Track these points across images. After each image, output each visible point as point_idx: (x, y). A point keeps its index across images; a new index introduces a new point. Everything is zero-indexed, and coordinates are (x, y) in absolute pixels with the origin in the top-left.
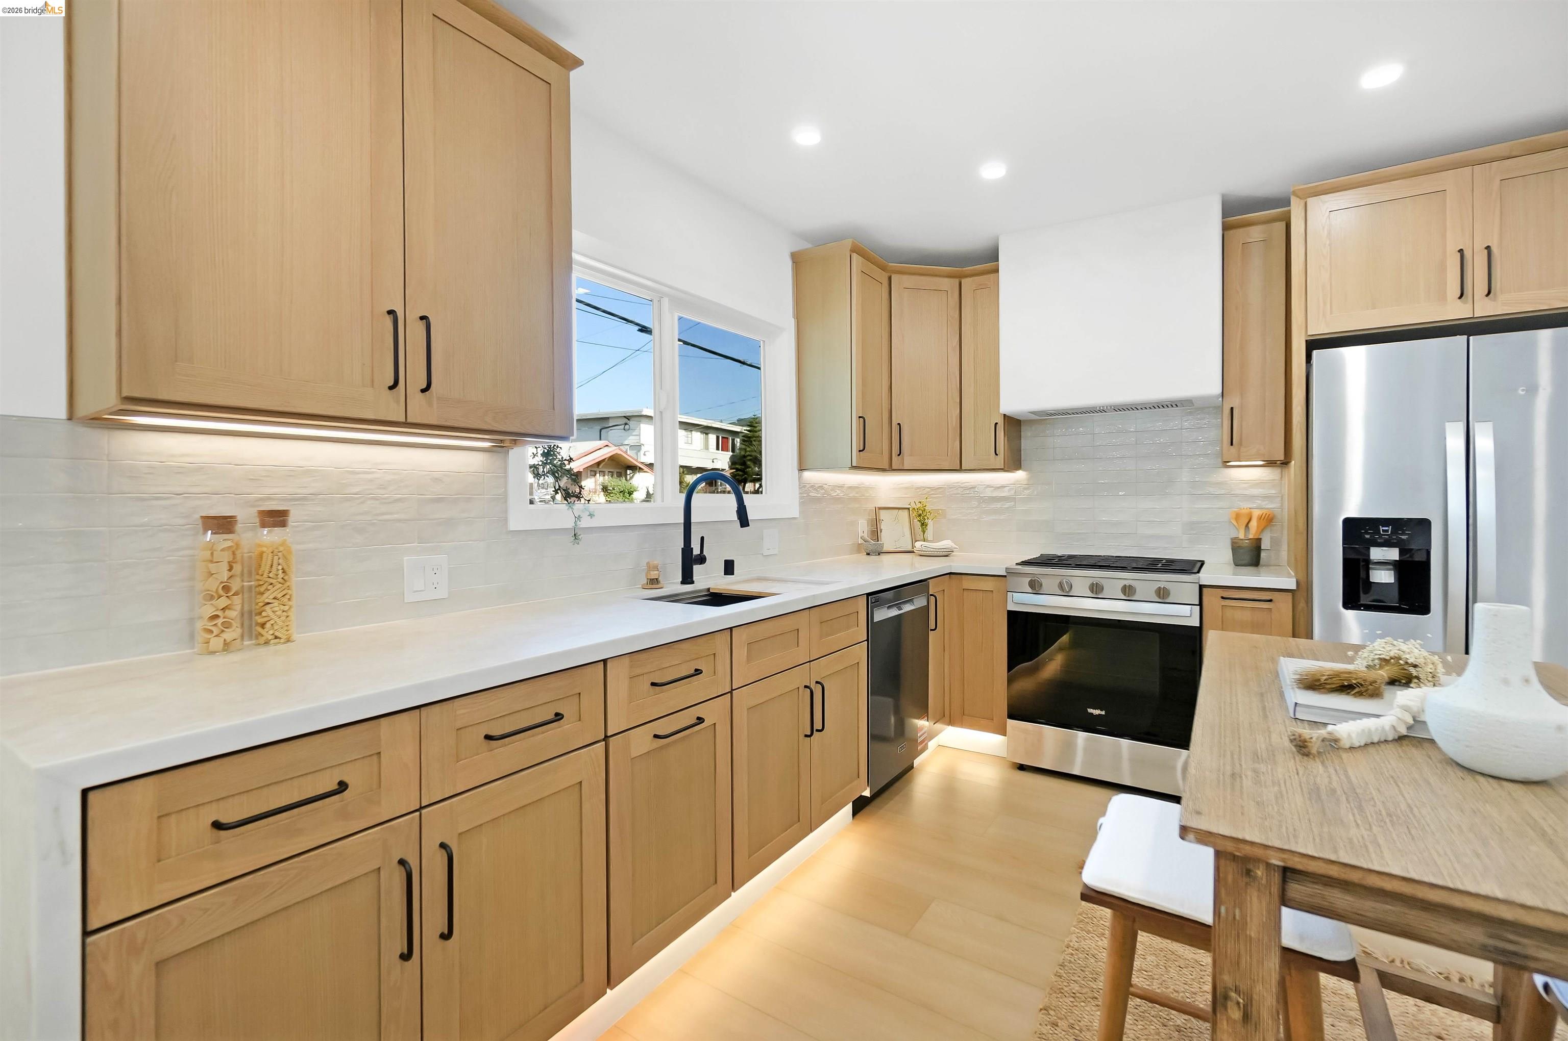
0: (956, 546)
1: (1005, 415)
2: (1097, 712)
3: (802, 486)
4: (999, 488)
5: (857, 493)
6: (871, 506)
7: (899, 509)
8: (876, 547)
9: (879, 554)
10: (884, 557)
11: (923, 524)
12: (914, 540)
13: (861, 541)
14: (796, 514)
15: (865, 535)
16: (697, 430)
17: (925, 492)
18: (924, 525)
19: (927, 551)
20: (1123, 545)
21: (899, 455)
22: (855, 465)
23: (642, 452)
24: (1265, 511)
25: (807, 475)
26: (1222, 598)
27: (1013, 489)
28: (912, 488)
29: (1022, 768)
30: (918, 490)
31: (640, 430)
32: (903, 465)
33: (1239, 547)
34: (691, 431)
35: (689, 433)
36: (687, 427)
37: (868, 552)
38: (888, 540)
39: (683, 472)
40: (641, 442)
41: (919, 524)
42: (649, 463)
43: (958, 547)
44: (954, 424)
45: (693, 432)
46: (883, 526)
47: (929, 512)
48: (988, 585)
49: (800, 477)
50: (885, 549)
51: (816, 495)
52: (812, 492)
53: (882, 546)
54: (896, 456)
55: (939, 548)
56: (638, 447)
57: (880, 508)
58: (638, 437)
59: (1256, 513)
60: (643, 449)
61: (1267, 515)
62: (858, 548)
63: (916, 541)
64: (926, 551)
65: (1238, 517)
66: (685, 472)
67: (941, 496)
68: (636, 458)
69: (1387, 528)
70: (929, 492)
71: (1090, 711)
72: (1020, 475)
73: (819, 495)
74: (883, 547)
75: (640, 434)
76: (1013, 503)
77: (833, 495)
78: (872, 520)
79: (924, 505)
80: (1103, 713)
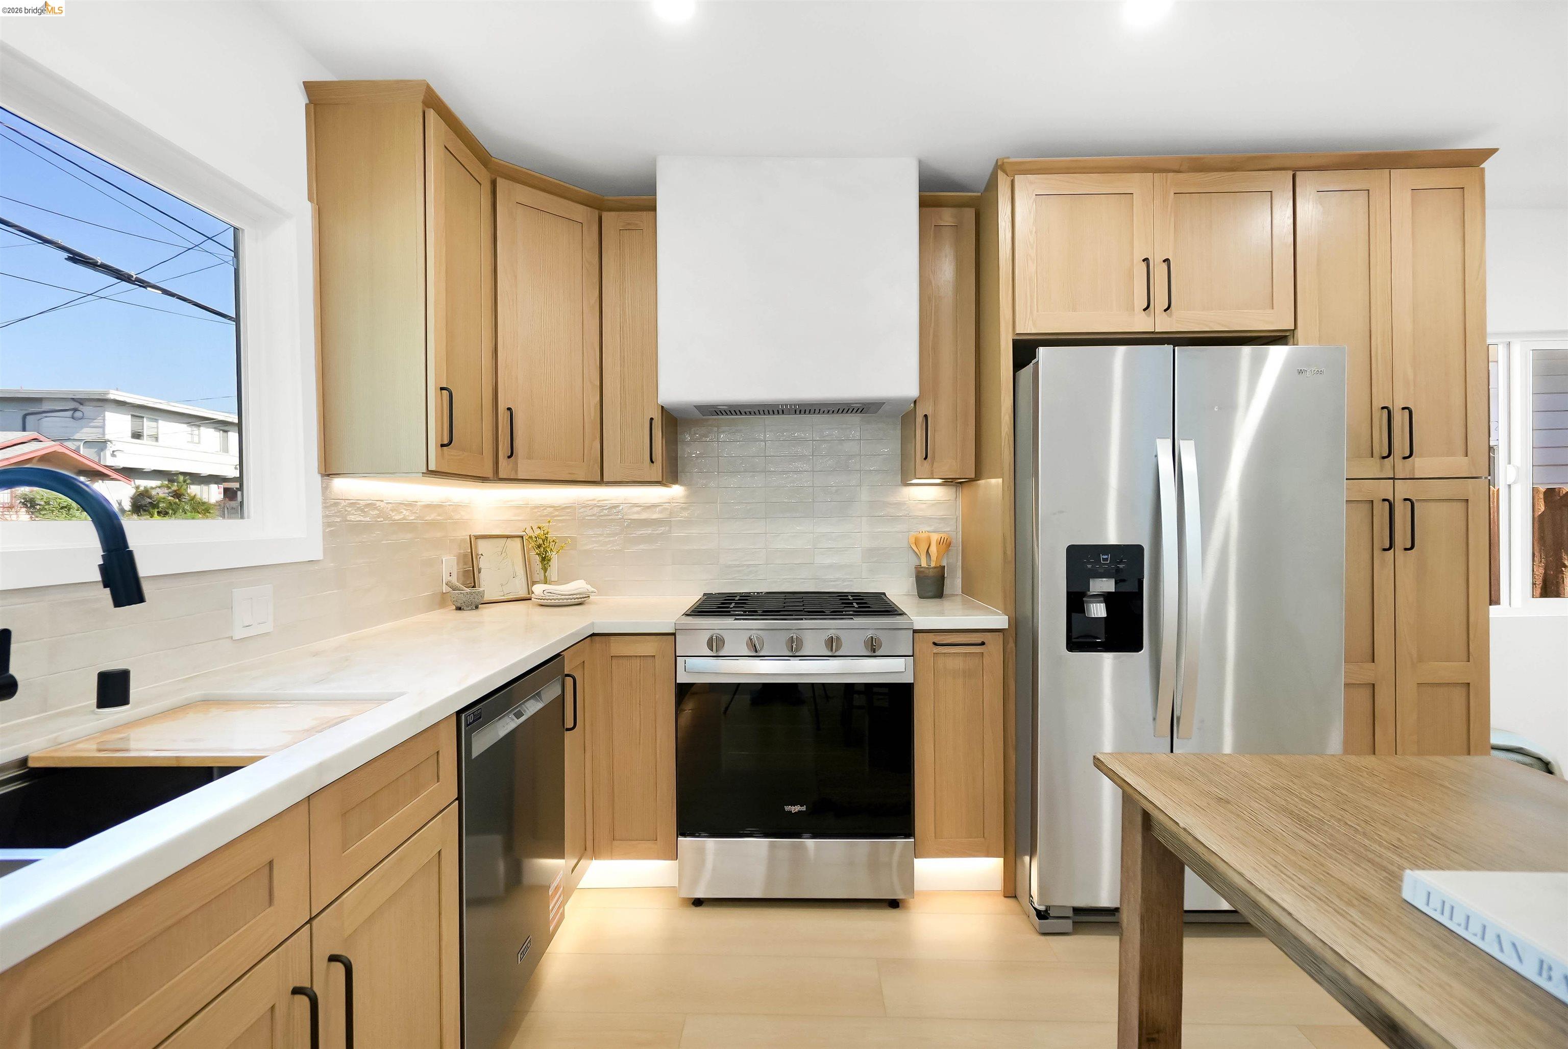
0: (593, 589)
1: (662, 407)
2: (795, 809)
3: (330, 504)
4: (649, 507)
5: (439, 515)
6: (464, 534)
7: (508, 537)
8: (471, 598)
9: (477, 607)
10: (487, 612)
11: (543, 559)
12: (531, 582)
13: (445, 589)
14: (317, 553)
15: (454, 580)
16: (207, 426)
17: (546, 512)
18: (545, 560)
19: (553, 599)
20: (799, 577)
21: (509, 457)
22: (434, 469)
23: (108, 452)
24: (943, 535)
25: (340, 485)
26: (935, 644)
27: (668, 509)
28: (526, 507)
29: (698, 902)
30: (536, 510)
31: (104, 420)
32: (516, 471)
33: (925, 576)
34: (199, 426)
35: (195, 429)
36: (190, 420)
37: (459, 605)
38: (489, 586)
39: (185, 481)
40: (107, 437)
41: (538, 558)
42: (122, 467)
43: (595, 590)
44: (593, 415)
45: (202, 428)
46: (483, 564)
47: (553, 541)
48: (647, 648)
49: (325, 489)
50: (487, 598)
51: (362, 519)
52: (353, 514)
53: (482, 594)
54: (504, 459)
55: (570, 593)
56: (101, 444)
57: (478, 537)
58: (100, 430)
59: (935, 538)
60: (110, 448)
61: (946, 539)
62: (441, 600)
63: (534, 583)
64: (551, 600)
65: (917, 542)
66: (188, 481)
67: (567, 518)
68: (97, 460)
69: (1106, 557)
70: (551, 513)
71: (787, 808)
72: (676, 491)
73: (368, 519)
74: (482, 597)
75: (104, 425)
76: (667, 528)
77: (397, 518)
78: (465, 556)
79: (546, 532)
80: (804, 808)
